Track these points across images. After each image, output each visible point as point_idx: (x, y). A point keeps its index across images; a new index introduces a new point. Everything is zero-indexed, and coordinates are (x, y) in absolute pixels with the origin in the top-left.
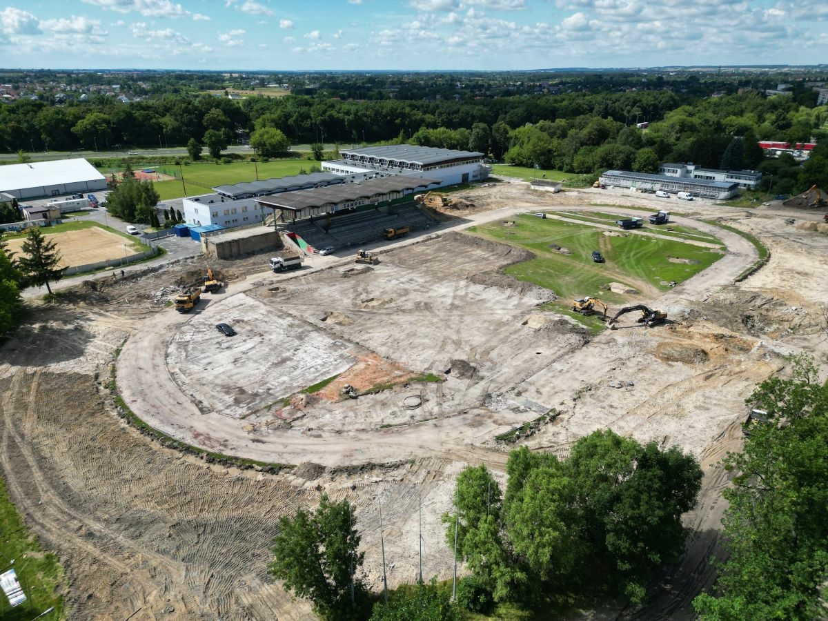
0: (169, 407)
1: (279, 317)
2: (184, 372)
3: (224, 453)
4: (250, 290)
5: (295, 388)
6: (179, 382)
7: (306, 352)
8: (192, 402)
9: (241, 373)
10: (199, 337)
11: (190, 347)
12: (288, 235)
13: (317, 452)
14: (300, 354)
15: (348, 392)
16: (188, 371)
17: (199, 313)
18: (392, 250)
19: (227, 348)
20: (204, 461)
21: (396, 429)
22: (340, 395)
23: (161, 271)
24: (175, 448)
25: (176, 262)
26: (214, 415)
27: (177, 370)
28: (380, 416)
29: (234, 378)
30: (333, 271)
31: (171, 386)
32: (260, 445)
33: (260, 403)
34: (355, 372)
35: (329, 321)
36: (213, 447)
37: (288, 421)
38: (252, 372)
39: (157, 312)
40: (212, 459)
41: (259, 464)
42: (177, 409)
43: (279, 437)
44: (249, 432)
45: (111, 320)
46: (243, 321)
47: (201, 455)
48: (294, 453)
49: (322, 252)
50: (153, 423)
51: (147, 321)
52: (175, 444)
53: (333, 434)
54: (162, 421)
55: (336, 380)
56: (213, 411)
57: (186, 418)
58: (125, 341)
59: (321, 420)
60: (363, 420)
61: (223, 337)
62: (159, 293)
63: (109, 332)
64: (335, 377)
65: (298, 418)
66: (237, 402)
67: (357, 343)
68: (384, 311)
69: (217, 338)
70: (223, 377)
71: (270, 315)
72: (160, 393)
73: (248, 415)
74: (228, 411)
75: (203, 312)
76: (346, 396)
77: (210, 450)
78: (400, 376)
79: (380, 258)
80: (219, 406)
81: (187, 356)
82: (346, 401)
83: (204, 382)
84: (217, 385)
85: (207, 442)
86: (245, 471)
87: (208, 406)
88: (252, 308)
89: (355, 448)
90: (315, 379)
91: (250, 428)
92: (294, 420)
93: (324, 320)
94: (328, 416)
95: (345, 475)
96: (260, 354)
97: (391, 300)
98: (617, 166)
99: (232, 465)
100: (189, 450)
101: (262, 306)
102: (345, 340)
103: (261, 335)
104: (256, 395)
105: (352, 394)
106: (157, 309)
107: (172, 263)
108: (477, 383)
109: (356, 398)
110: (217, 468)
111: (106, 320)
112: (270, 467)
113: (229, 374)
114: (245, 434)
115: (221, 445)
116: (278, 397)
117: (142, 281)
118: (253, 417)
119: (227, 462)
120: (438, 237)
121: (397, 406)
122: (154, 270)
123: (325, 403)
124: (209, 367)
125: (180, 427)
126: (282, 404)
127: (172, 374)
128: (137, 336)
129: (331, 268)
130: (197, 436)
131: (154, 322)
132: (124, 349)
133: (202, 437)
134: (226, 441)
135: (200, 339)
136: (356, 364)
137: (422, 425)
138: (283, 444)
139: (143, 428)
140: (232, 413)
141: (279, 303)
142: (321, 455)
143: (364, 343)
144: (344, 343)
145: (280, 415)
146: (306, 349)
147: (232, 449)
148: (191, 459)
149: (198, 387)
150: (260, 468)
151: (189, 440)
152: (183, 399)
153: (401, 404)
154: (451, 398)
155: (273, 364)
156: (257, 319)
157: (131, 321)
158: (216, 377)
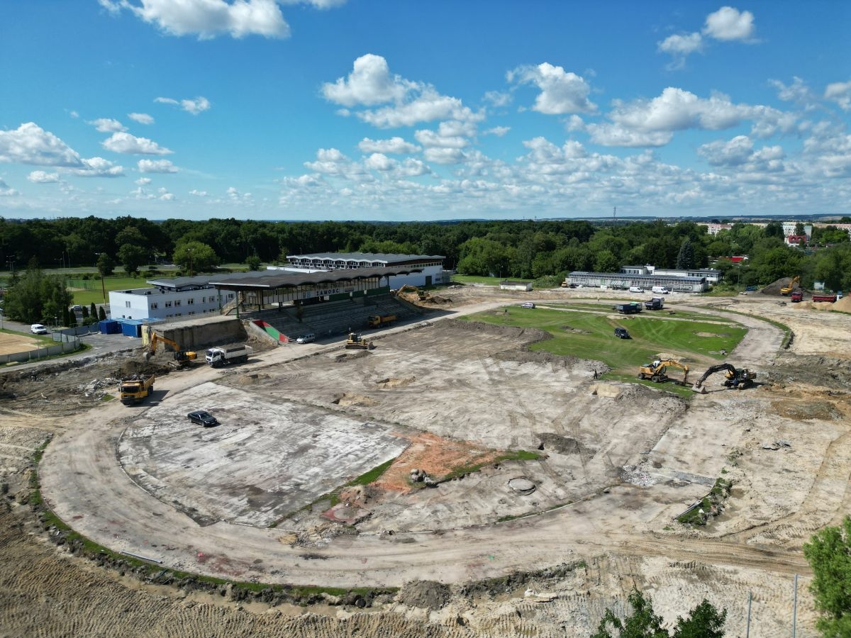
0: (142, 521)
1: (272, 403)
2: (154, 474)
3: (263, 581)
4: (220, 379)
5: (336, 480)
6: (149, 487)
7: (330, 437)
8: (179, 510)
9: (245, 468)
10: (164, 431)
11: (154, 443)
12: (255, 322)
13: (421, 565)
14: (323, 441)
15: (421, 479)
16: (159, 472)
17: (156, 405)
18: (384, 336)
19: (212, 440)
20: (228, 598)
21: (522, 521)
22: (410, 484)
23: (86, 366)
24: (169, 582)
25: (107, 355)
26: (221, 526)
27: (141, 471)
28: (485, 507)
29: (237, 474)
30: (322, 357)
31: (137, 493)
32: (320, 562)
33: (292, 502)
34: (415, 455)
35: (343, 403)
36: (238, 574)
37: (350, 524)
38: (262, 466)
39: (92, 407)
40: (243, 593)
41: (332, 591)
42: (156, 523)
43: (346, 547)
44: (293, 545)
45: (22, 419)
46: (223, 410)
47: (220, 588)
48: (383, 569)
49: (300, 340)
50: (118, 546)
51: (79, 418)
52: (168, 575)
53: (432, 536)
54: (134, 543)
55: (393, 466)
56: (219, 520)
57: (176, 534)
58: (48, 442)
59: (398, 518)
60: (464, 514)
61: (200, 429)
62: (91, 387)
63: (20, 433)
64: (390, 463)
65: (362, 519)
66: (254, 505)
67: (397, 424)
68: (412, 390)
69: (192, 429)
70: (218, 475)
71: (258, 401)
72: (122, 504)
73: (280, 521)
74: (244, 518)
75: (160, 404)
76: (420, 485)
77: (234, 578)
78: (482, 456)
79: (375, 344)
80: (228, 513)
81: (151, 454)
82: (423, 492)
83: (191, 484)
84: (212, 485)
85: (225, 567)
86: (310, 607)
87: (208, 514)
88: (230, 396)
89: (479, 552)
90: (361, 467)
91: (292, 539)
92: (358, 522)
93: (337, 402)
94: (406, 512)
95: (487, 595)
96: (264, 444)
97: (414, 379)
98: (579, 267)
99: (283, 599)
100: (196, 583)
101: (244, 393)
102: (379, 421)
103: (256, 424)
104: (281, 493)
105: (427, 480)
106: (90, 404)
107: (103, 357)
108: (592, 457)
109: (434, 486)
110: (256, 608)
111: (13, 419)
112: (353, 594)
113: (227, 470)
114: (287, 549)
115: (251, 569)
116: (315, 494)
117: (62, 376)
118: (289, 524)
119: (272, 595)
120: (429, 325)
121: (502, 492)
122: (77, 364)
123: (393, 496)
124: (192, 464)
125: (169, 549)
126: (328, 502)
127: (135, 477)
128: (67, 436)
129: (317, 354)
130: (203, 558)
131: (88, 417)
132: (48, 450)
133: (213, 560)
134: (258, 561)
135: (167, 433)
136: (410, 446)
137: (558, 512)
138: (358, 557)
139: (103, 554)
140: (252, 521)
141: (266, 389)
142: (431, 568)
143: (406, 423)
144: (379, 424)
145: (332, 516)
146: (330, 434)
147: (273, 573)
148: (203, 598)
149: (183, 491)
150: (336, 599)
151: (191, 567)
152: (162, 508)
153: (506, 489)
154: (569, 477)
155: (289, 454)
156: (242, 407)
157: (53, 419)
158: (208, 475)
